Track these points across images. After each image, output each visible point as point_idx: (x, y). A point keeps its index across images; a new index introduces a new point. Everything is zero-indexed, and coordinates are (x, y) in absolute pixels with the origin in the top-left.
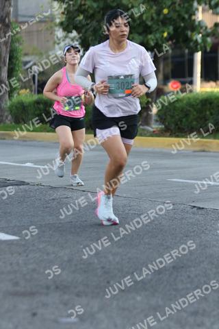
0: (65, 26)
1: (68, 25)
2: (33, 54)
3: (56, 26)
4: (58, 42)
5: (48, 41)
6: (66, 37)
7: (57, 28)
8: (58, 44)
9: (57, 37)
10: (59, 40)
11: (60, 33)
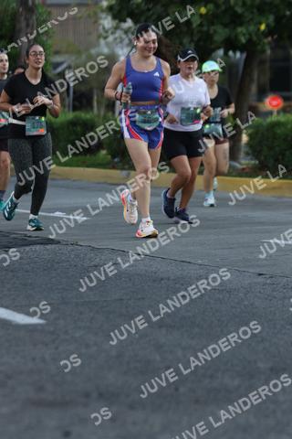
0: (115, 12)
1: (120, 11)
2: (67, 52)
3: (102, 11)
4: (104, 34)
5: (90, 34)
6: (116, 28)
7: (103, 15)
8: (105, 38)
9: (104, 28)
10: (107, 32)
11: (107, 22)
